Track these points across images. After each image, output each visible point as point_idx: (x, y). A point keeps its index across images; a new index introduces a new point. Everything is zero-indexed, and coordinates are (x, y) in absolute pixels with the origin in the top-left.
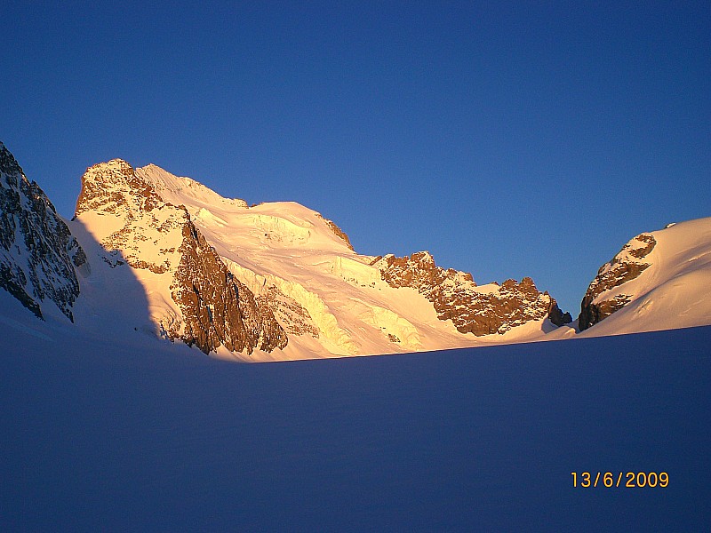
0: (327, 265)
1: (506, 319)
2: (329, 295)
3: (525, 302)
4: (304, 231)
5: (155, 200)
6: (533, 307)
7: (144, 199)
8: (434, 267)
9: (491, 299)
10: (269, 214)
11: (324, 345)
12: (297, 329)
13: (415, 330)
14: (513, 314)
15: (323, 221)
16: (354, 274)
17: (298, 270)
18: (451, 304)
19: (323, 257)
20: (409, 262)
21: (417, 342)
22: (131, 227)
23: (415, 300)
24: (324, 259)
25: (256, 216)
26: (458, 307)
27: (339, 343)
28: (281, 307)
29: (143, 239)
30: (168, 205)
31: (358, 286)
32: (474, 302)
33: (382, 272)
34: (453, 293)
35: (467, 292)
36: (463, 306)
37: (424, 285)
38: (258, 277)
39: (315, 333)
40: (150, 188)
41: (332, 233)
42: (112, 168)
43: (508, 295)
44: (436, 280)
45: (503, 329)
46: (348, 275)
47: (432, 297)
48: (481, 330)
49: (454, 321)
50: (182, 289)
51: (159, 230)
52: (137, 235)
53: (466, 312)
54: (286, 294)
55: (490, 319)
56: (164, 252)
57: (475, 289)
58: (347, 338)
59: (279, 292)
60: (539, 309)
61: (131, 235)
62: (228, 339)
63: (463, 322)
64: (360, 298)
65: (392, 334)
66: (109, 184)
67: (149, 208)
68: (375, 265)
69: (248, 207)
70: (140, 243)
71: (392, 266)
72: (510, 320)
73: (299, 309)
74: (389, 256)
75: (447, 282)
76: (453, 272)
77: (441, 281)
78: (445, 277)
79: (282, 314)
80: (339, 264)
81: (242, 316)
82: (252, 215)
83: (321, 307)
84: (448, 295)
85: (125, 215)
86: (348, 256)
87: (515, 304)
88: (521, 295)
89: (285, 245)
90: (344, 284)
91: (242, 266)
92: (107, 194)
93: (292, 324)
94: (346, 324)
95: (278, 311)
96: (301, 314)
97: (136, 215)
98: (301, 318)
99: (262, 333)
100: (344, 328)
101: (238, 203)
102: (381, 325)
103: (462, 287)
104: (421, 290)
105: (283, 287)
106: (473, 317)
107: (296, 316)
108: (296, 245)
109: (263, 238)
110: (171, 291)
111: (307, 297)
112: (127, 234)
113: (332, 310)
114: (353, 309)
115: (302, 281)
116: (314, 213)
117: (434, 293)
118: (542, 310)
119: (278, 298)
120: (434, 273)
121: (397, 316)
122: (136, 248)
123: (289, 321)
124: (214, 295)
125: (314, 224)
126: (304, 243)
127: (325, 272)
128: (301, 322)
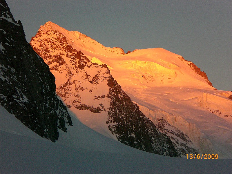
0: (196, 100)
4: (172, 72)
5: (85, 61)
7: (77, 60)
15: (185, 63)
19: (192, 94)
22: (72, 81)
24: (193, 96)
25: (133, 62)
29: (82, 89)
30: (95, 64)
38: (150, 111)
40: (80, 52)
42: (50, 38)
46: (213, 108)
50: (115, 124)
51: (91, 82)
52: (77, 87)
54: (171, 124)
56: (98, 98)
59: (166, 123)
61: (73, 87)
66: (51, 50)
67: (81, 67)
69: (124, 54)
70: (80, 92)
73: (182, 135)
80: (205, 98)
81: (151, 141)
82: (131, 61)
85: (65, 72)
86: (211, 92)
89: (157, 83)
91: (139, 104)
92: (50, 57)
96: (184, 139)
97: (74, 71)
98: (185, 142)
101: (117, 50)
105: (169, 119)
107: (181, 140)
108: (166, 83)
109: (142, 79)
110: (108, 125)
112: (70, 86)
116: (177, 56)
119: (166, 127)
122: (78, 96)
123: (177, 145)
124: (134, 127)
125: (179, 67)
126: (172, 82)
127: (195, 105)
128: (185, 146)
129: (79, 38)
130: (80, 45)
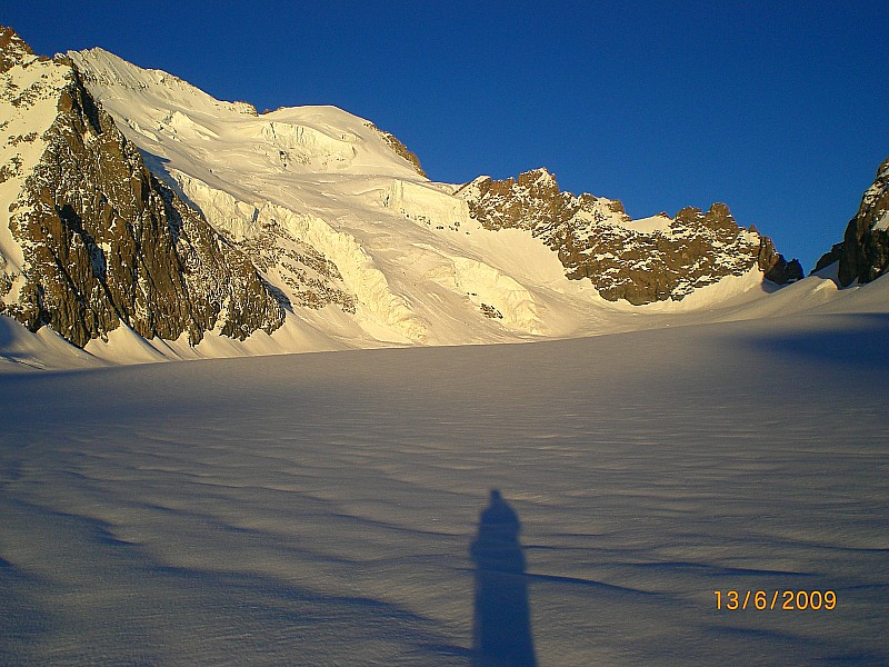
0: (377, 194)
1: (684, 274)
2: (376, 240)
3: (716, 244)
4: (346, 147)
6: (730, 252)
8: (556, 193)
9: (657, 241)
10: (289, 121)
11: (364, 325)
12: (313, 298)
13: (528, 296)
14: (697, 266)
15: (381, 136)
16: (424, 208)
17: (328, 202)
18: (588, 252)
19: (372, 182)
20: (516, 188)
21: (532, 316)
23: (528, 249)
24: (372, 185)
26: (600, 257)
27: (391, 320)
28: (284, 259)
31: (432, 228)
32: (628, 248)
33: (471, 205)
34: (592, 234)
35: (616, 231)
36: (609, 255)
37: (541, 224)
38: (241, 204)
39: (348, 303)
40: (10, 32)
41: (392, 152)
43: (685, 233)
44: (561, 214)
45: (681, 293)
46: (414, 211)
47: (554, 243)
48: (641, 294)
49: (594, 281)
50: (31, 209)
51: (15, 103)
53: (615, 265)
54: (296, 236)
55: (656, 275)
56: (15, 141)
57: (629, 226)
58: (404, 311)
59: (284, 233)
60: (742, 256)
62: (142, 313)
63: (610, 281)
64: (432, 244)
65: (489, 304)
67: (3, 66)
68: (460, 194)
69: (257, 114)
71: (488, 195)
72: (691, 275)
73: (320, 263)
74: (482, 179)
75: (581, 215)
76: (589, 200)
77: (571, 214)
78: (577, 209)
79: (286, 272)
80: (399, 193)
81: (182, 269)
83: (360, 258)
84: (584, 237)
86: (415, 182)
87: (699, 248)
88: (708, 232)
89: (314, 169)
90: (404, 223)
91: (212, 186)
93: (304, 288)
94: (405, 288)
95: (279, 266)
96: (323, 270)
98: (322, 278)
99: (226, 303)
100: (402, 294)
101: (242, 108)
102: (467, 288)
103: (607, 223)
104: (536, 233)
105: (291, 224)
106: (626, 272)
107: (312, 274)
108: (331, 169)
110: (11, 214)
111: (336, 242)
113: (379, 263)
114: (418, 261)
115: (330, 219)
116: (363, 122)
117: (558, 235)
118: (747, 258)
119: (280, 242)
120: (558, 204)
121: (496, 272)
123: (299, 283)
124: (114, 225)
125: (362, 138)
126: (346, 166)
127: (375, 204)
128: (321, 286)
129: (163, 81)
130: (160, 94)
